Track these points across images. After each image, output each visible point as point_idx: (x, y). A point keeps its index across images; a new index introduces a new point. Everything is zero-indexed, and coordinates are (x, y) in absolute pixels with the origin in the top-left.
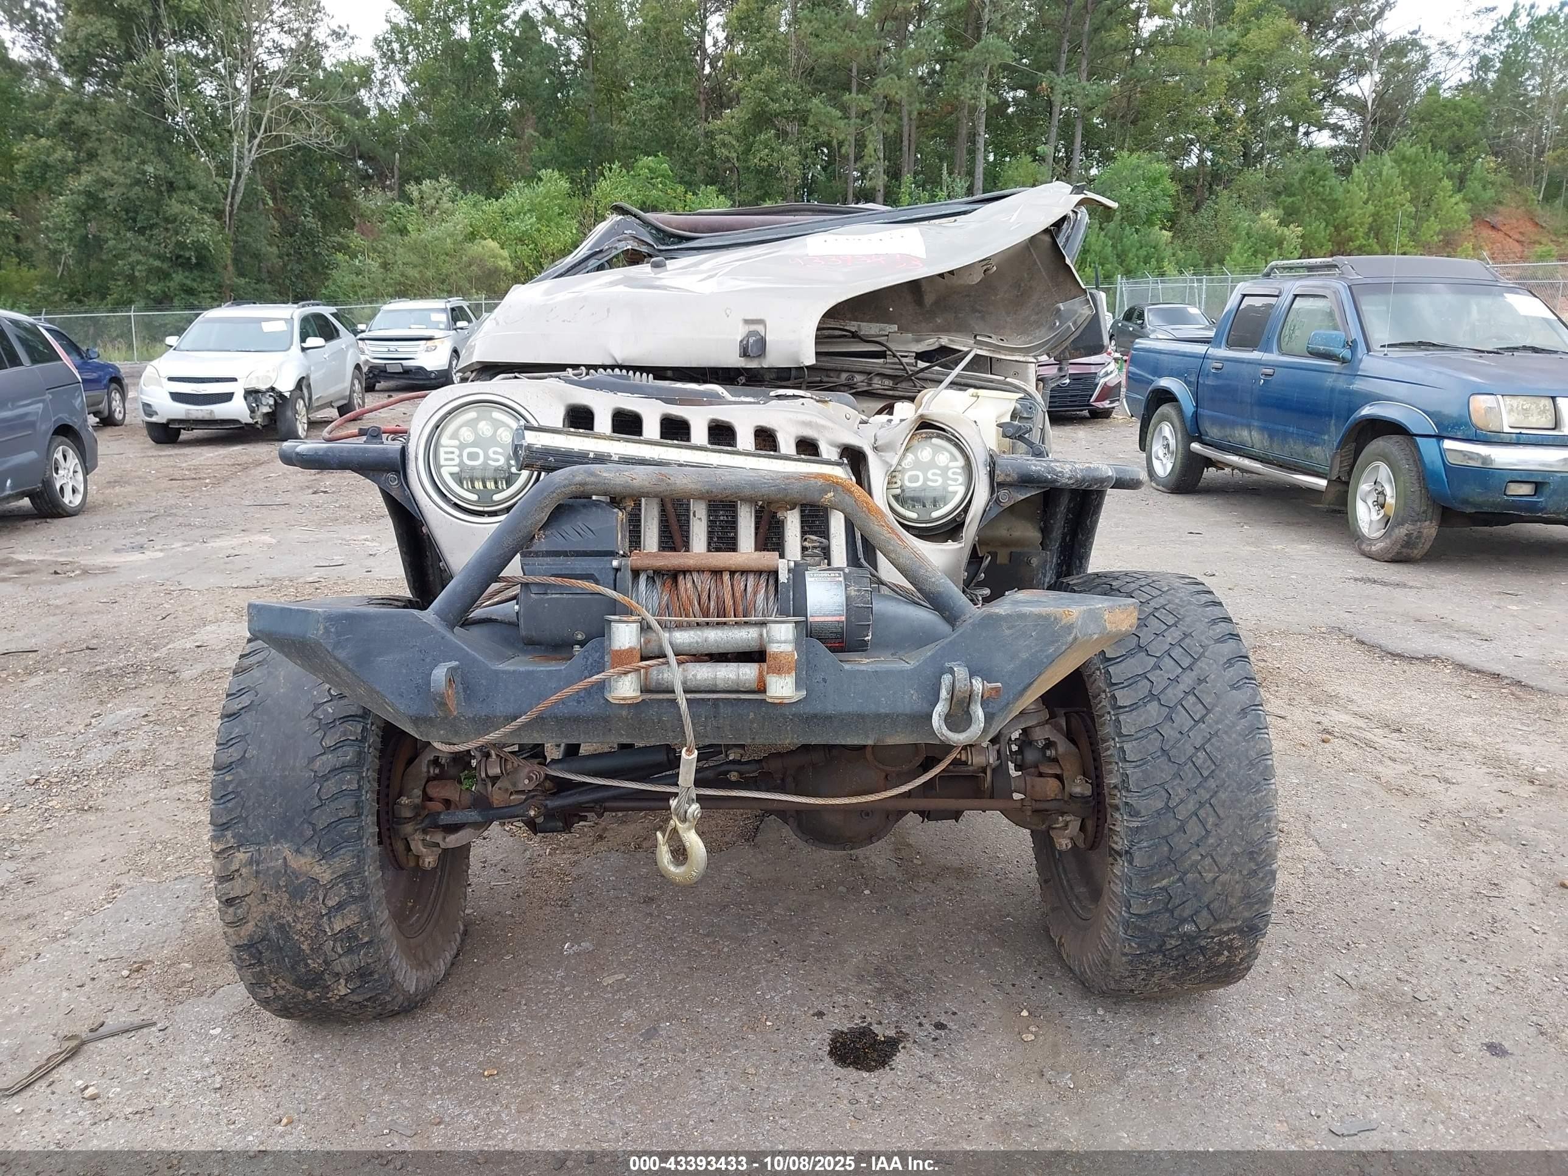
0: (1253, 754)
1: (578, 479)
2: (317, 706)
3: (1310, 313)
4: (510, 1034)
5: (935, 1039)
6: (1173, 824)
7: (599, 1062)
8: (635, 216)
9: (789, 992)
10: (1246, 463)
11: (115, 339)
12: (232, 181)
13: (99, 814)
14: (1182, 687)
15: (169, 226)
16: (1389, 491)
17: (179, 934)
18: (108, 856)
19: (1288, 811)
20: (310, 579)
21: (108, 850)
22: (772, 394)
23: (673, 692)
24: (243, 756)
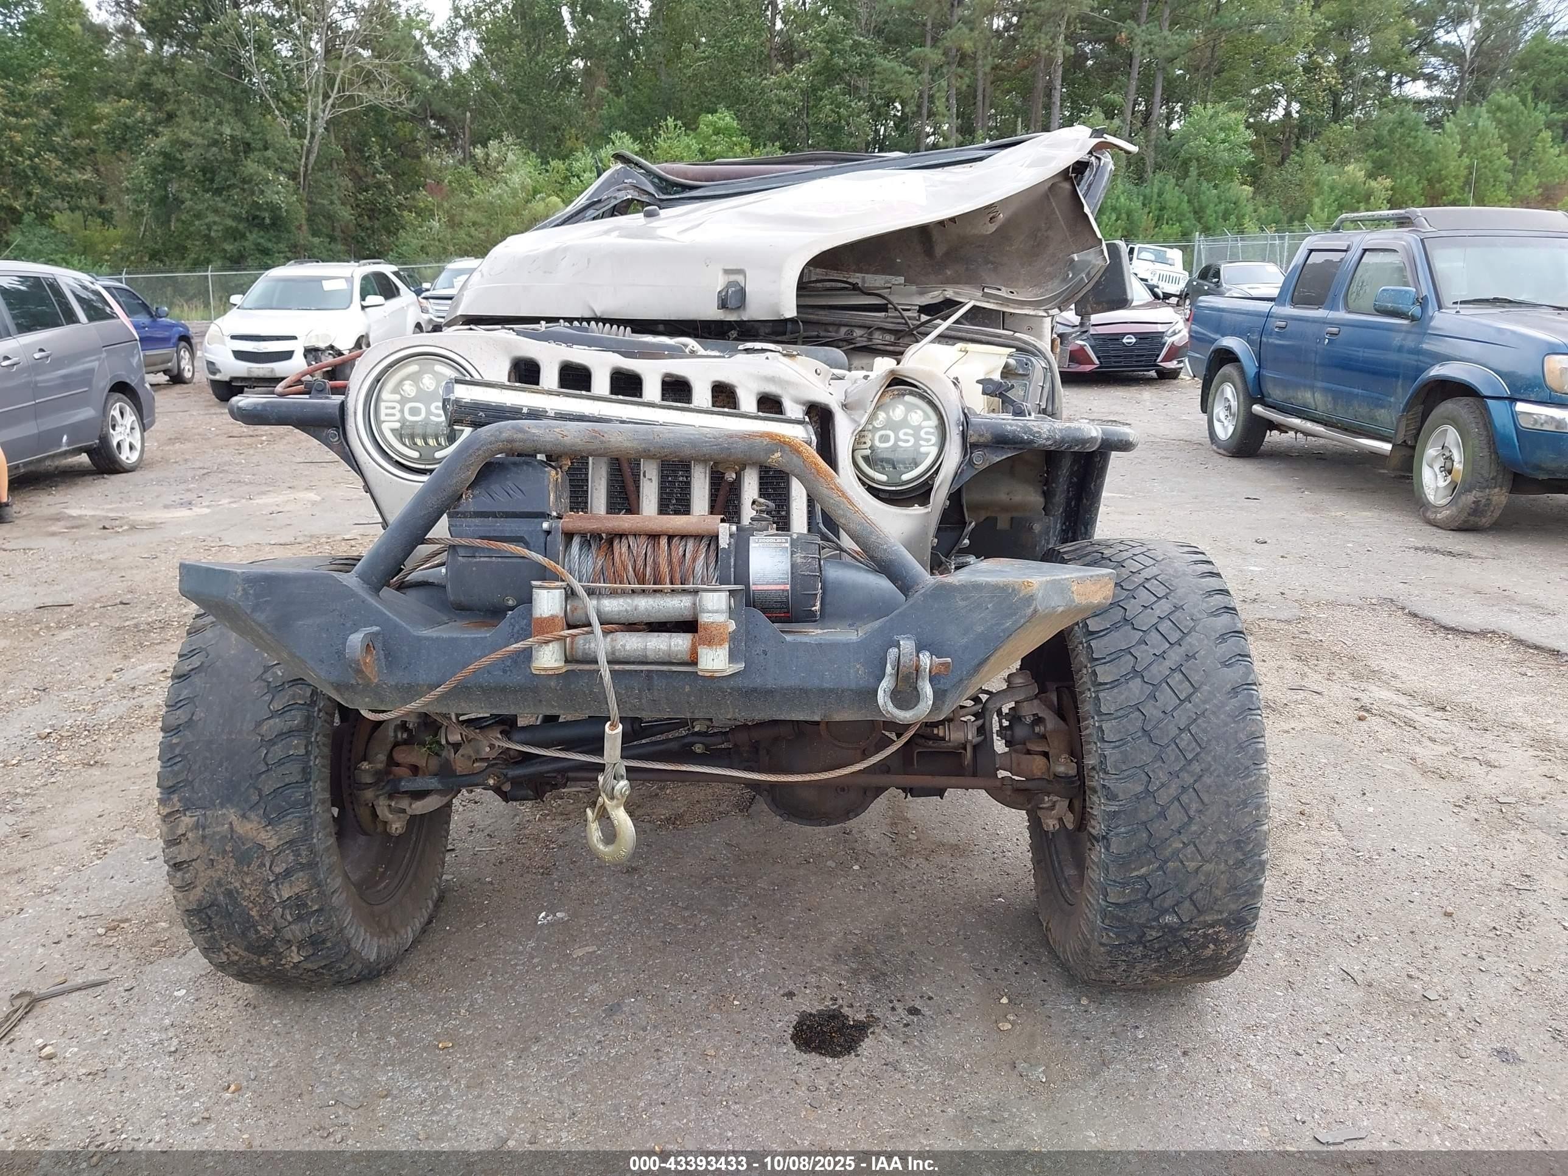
0: (1242, 736)
1: (505, 435)
2: (267, 669)
3: (1379, 267)
4: (471, 1005)
5: (906, 1025)
6: (1153, 809)
7: (557, 1038)
8: (636, 164)
9: (762, 970)
10: (1309, 425)
11: (191, 298)
12: (306, 142)
13: (105, 769)
14: (1168, 663)
15: (246, 186)
16: (1457, 456)
17: (161, 893)
18: (107, 811)
19: (1312, 792)
20: (347, 537)
21: (107, 806)
22: (741, 347)
23: (595, 662)
24: (191, 719)
